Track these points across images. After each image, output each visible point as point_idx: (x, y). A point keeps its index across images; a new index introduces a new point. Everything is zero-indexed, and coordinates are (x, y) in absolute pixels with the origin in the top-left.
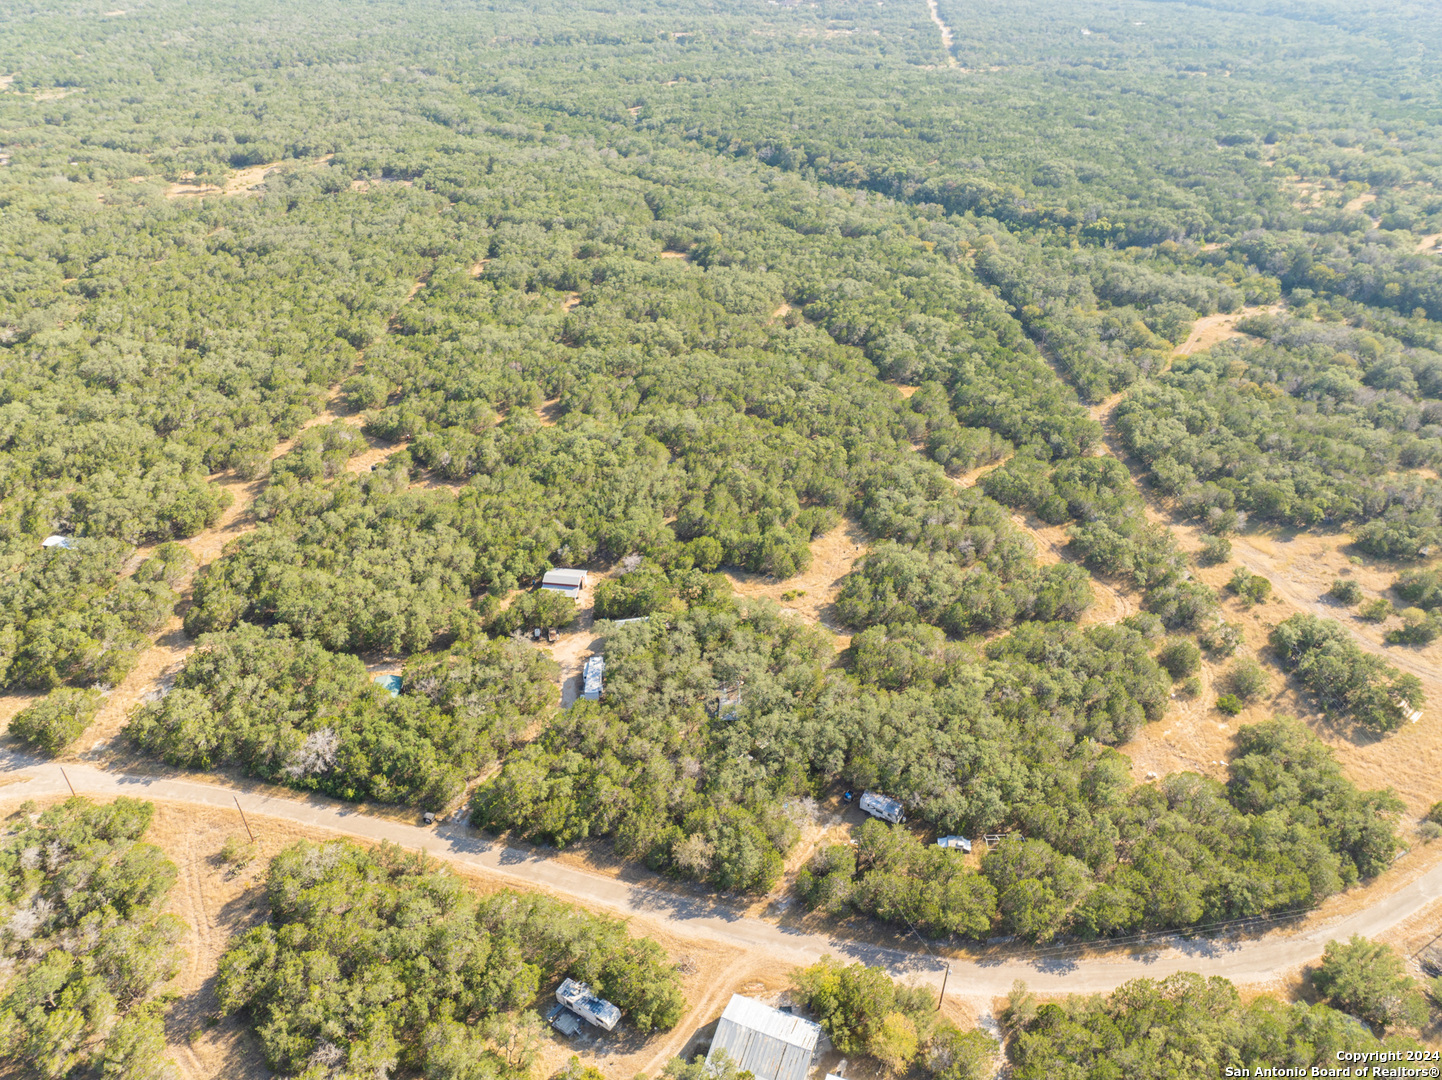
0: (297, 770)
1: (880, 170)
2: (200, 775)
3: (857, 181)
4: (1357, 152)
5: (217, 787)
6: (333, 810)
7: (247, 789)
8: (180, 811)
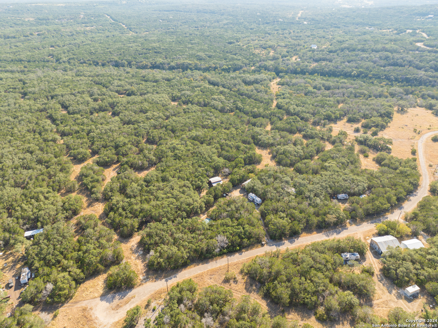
0: (218, 250)
1: (154, 63)
2: (189, 267)
3: (149, 67)
4: (256, 42)
5: (197, 267)
6: (237, 255)
7: (207, 263)
8: (196, 277)
